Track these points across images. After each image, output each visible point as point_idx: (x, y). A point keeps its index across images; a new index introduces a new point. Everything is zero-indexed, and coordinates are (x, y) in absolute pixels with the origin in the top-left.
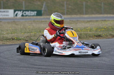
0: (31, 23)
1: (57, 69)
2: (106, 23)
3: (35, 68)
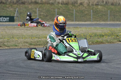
0: (4, 29)
1: (31, 75)
2: (78, 30)
3: (10, 73)
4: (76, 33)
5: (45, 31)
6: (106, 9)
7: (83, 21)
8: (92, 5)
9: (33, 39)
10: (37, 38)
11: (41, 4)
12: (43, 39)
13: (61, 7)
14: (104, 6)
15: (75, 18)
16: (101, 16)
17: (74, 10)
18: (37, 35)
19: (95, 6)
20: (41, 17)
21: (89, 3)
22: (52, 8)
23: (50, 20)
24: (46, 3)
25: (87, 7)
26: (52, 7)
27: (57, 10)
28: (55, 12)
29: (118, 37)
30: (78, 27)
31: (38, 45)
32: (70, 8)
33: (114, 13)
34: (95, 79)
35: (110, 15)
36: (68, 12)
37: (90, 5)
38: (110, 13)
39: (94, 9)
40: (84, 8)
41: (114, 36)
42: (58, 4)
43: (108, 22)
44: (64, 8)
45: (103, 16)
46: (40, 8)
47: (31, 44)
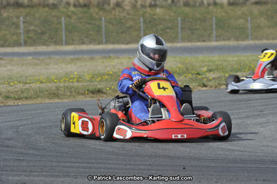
4: (108, 69)
5: (38, 67)
6: (172, 14)
7: (123, 43)
8: (143, 6)
9: (12, 86)
10: (20, 82)
11: (29, 6)
12: (33, 85)
13: (73, 12)
14: (169, 7)
15: (106, 37)
16: (162, 30)
17: (103, 19)
18: (21, 76)
19: (148, 10)
20: (30, 35)
21: (136, 2)
22: (53, 16)
23: (51, 42)
24: (39, 5)
25: (131, 12)
26: (53, 14)
27: (65, 19)
28: (60, 23)
29: (200, 77)
30: (112, 55)
31: (22, 98)
32: (94, 15)
33: (192, 22)
34: (149, 170)
35: (182, 28)
36: (90, 24)
37: (139, 6)
38: (182, 24)
39: (147, 15)
40: (125, 14)
41: (192, 74)
42: (67, 6)
43: (178, 42)
44: (80, 15)
45: (168, 31)
46: (26, 16)
47: (7, 97)
